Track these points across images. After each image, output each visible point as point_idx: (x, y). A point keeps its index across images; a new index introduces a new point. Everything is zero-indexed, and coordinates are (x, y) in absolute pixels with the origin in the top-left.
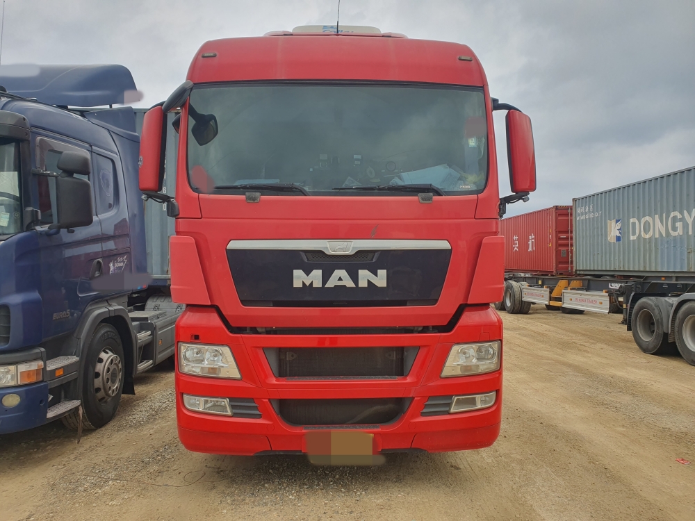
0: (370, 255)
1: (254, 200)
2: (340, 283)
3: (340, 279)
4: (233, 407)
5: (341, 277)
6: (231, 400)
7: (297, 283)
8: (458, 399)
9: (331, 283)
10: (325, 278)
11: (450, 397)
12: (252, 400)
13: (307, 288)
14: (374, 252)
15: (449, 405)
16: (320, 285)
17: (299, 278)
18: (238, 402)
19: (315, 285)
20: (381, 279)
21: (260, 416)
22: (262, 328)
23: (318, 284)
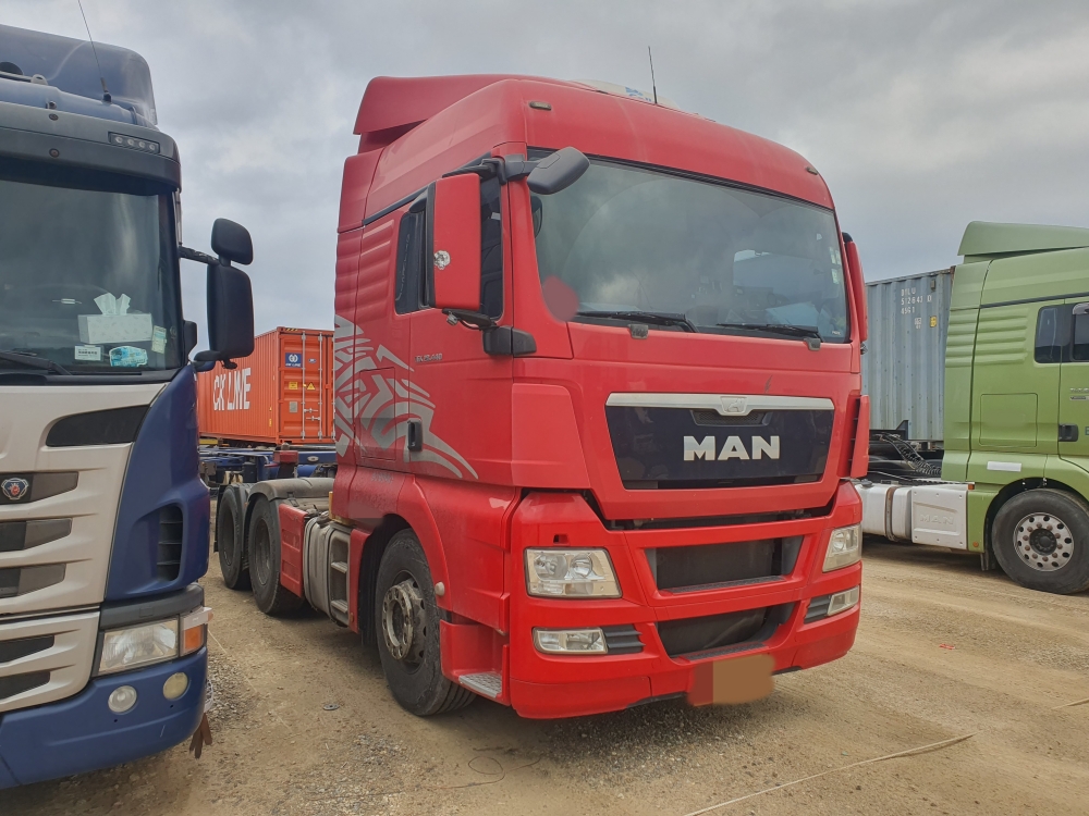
0: (760, 416)
1: (642, 336)
2: (734, 455)
3: (734, 449)
4: (608, 640)
5: (734, 447)
6: (605, 629)
7: (688, 456)
8: (836, 598)
9: (724, 456)
10: (719, 448)
11: (828, 596)
12: (634, 627)
13: (699, 462)
14: (764, 412)
15: (826, 606)
16: (713, 459)
17: (692, 448)
18: (615, 631)
19: (707, 459)
20: (773, 449)
21: (641, 649)
22: (640, 520)
23: (710, 456)
